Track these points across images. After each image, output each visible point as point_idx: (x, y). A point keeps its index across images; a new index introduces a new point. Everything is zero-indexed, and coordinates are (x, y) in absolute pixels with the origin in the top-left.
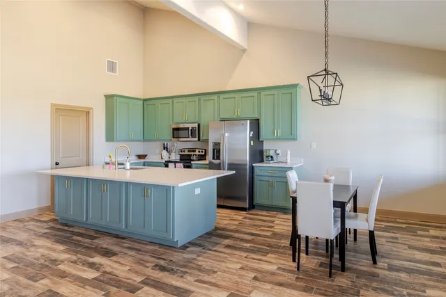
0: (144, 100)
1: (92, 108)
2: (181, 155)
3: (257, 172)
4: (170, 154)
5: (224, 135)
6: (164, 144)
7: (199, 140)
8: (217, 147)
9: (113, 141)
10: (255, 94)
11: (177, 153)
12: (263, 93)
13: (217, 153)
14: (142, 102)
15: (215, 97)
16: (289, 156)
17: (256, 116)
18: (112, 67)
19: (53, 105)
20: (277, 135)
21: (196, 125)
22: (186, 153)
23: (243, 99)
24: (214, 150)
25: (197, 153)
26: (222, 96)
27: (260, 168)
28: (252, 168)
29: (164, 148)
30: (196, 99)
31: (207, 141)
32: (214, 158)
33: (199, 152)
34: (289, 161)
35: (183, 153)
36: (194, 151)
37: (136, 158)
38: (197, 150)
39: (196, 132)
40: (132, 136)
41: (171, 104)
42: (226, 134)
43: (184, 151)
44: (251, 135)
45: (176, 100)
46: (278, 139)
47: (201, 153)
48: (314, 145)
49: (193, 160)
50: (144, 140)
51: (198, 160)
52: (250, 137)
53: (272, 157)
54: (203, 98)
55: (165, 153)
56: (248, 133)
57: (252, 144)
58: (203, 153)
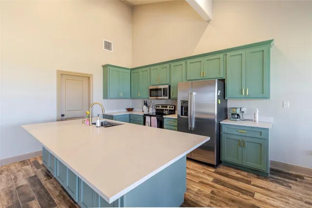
0: (132, 69)
1: (92, 75)
2: (157, 110)
3: (224, 130)
4: (149, 108)
5: (191, 94)
6: (145, 101)
7: (170, 98)
8: (185, 105)
9: (107, 98)
10: (221, 56)
11: (154, 108)
12: (229, 54)
13: (185, 109)
14: (129, 71)
15: (183, 63)
16: (257, 115)
17: (222, 76)
18: (108, 46)
19: (58, 71)
20: (246, 94)
21: (167, 86)
22: (160, 108)
23: (208, 62)
24: (182, 107)
25: (168, 108)
26: (189, 61)
27: (227, 126)
28: (220, 126)
29: (145, 104)
30: (167, 65)
31: (176, 99)
32: (182, 115)
33: (170, 107)
34: (257, 120)
35: (158, 108)
36: (166, 107)
37: (126, 110)
38: (168, 106)
39: (167, 92)
40: (121, 95)
41: (149, 71)
42: (194, 93)
43: (159, 107)
44: (219, 94)
45: (152, 68)
46: (247, 98)
47: (171, 109)
48: (288, 105)
49: (165, 114)
50: (132, 98)
51: (169, 114)
52: (218, 96)
53: (238, 115)
54: (173, 64)
55: (145, 107)
56: (216, 93)
57: (219, 103)
58: (173, 109)
